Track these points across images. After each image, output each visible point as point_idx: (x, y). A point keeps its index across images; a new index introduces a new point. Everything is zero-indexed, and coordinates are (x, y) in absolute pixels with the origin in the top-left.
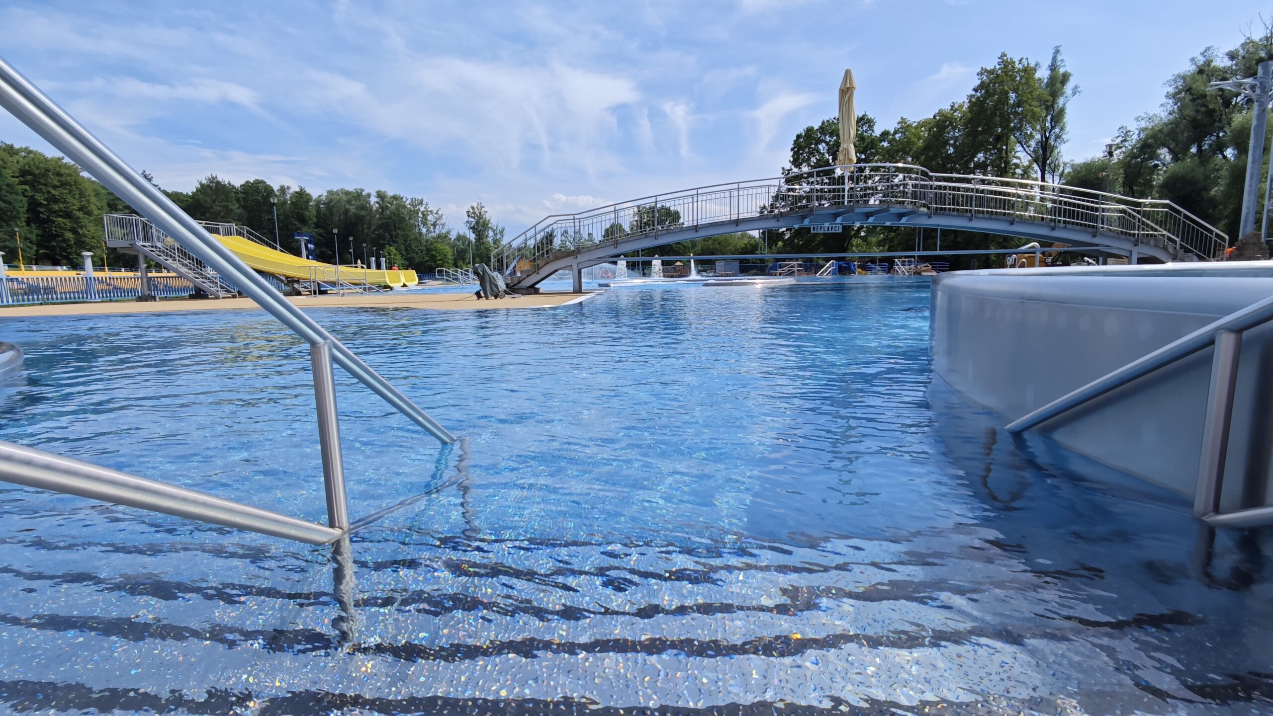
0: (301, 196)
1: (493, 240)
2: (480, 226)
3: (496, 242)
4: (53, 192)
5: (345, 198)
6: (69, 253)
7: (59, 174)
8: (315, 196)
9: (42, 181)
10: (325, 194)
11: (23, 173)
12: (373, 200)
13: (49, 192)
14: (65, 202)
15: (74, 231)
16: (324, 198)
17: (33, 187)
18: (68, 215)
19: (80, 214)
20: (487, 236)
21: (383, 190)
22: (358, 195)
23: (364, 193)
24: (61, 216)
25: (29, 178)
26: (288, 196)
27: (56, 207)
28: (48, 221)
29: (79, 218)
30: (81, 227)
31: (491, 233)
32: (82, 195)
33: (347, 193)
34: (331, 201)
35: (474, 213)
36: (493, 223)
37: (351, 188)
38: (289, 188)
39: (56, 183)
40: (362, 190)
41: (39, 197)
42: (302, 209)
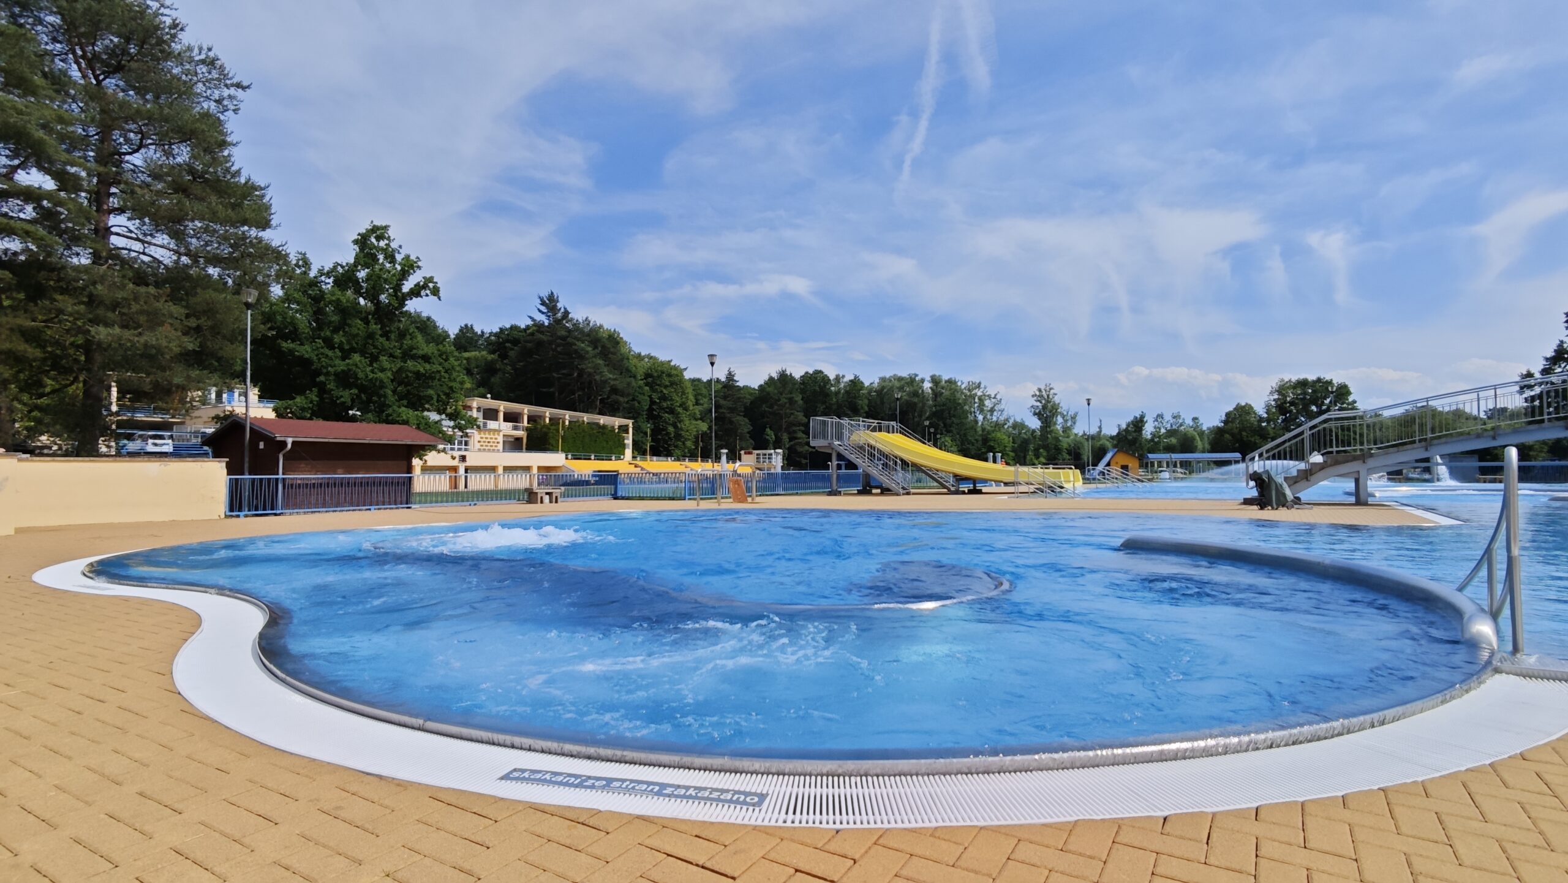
0: (855, 383)
1: (1063, 427)
2: (1047, 411)
3: (1066, 430)
4: (665, 391)
5: (897, 384)
6: (669, 445)
7: (669, 375)
8: (867, 384)
9: (658, 382)
10: (877, 381)
11: (647, 376)
12: (927, 385)
13: (662, 392)
14: (672, 400)
15: (675, 426)
16: (876, 385)
17: (651, 388)
18: (672, 411)
19: (680, 410)
20: (1055, 424)
21: (937, 374)
22: (911, 381)
23: (917, 379)
24: (667, 412)
25: (650, 380)
26: (842, 385)
27: (665, 405)
28: (659, 417)
29: (679, 413)
30: (680, 422)
31: (1060, 420)
32: (683, 393)
33: (900, 379)
34: (883, 388)
35: (1041, 396)
36: (1064, 407)
37: (904, 374)
38: (843, 376)
39: (668, 383)
40: (916, 375)
41: (655, 396)
42: (855, 398)
